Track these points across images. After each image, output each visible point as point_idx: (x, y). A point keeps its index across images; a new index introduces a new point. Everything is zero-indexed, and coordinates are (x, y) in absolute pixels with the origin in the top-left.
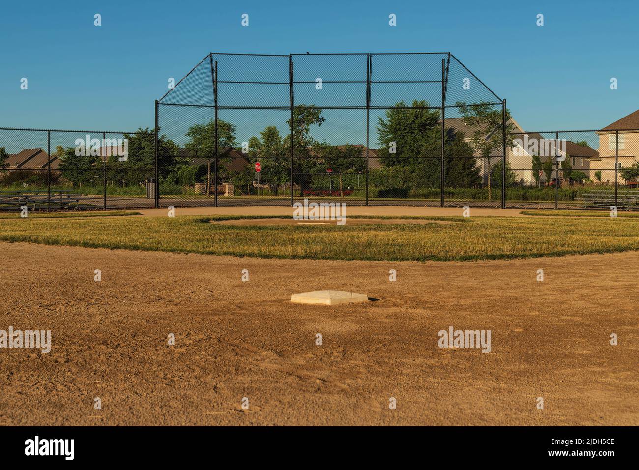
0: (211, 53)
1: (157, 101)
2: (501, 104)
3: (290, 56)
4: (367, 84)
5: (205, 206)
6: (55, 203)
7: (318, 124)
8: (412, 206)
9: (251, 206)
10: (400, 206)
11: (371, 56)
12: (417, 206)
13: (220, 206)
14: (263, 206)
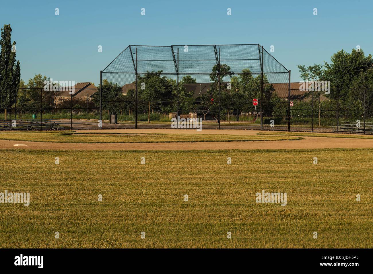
0: (130, 45)
1: (101, 71)
2: (288, 72)
3: (172, 47)
4: (217, 61)
5: (129, 128)
6: (48, 126)
7: (230, 76)
8: (245, 129)
9: (155, 128)
10: (238, 129)
11: (216, 46)
12: (247, 130)
13: (138, 129)
14: (162, 128)
